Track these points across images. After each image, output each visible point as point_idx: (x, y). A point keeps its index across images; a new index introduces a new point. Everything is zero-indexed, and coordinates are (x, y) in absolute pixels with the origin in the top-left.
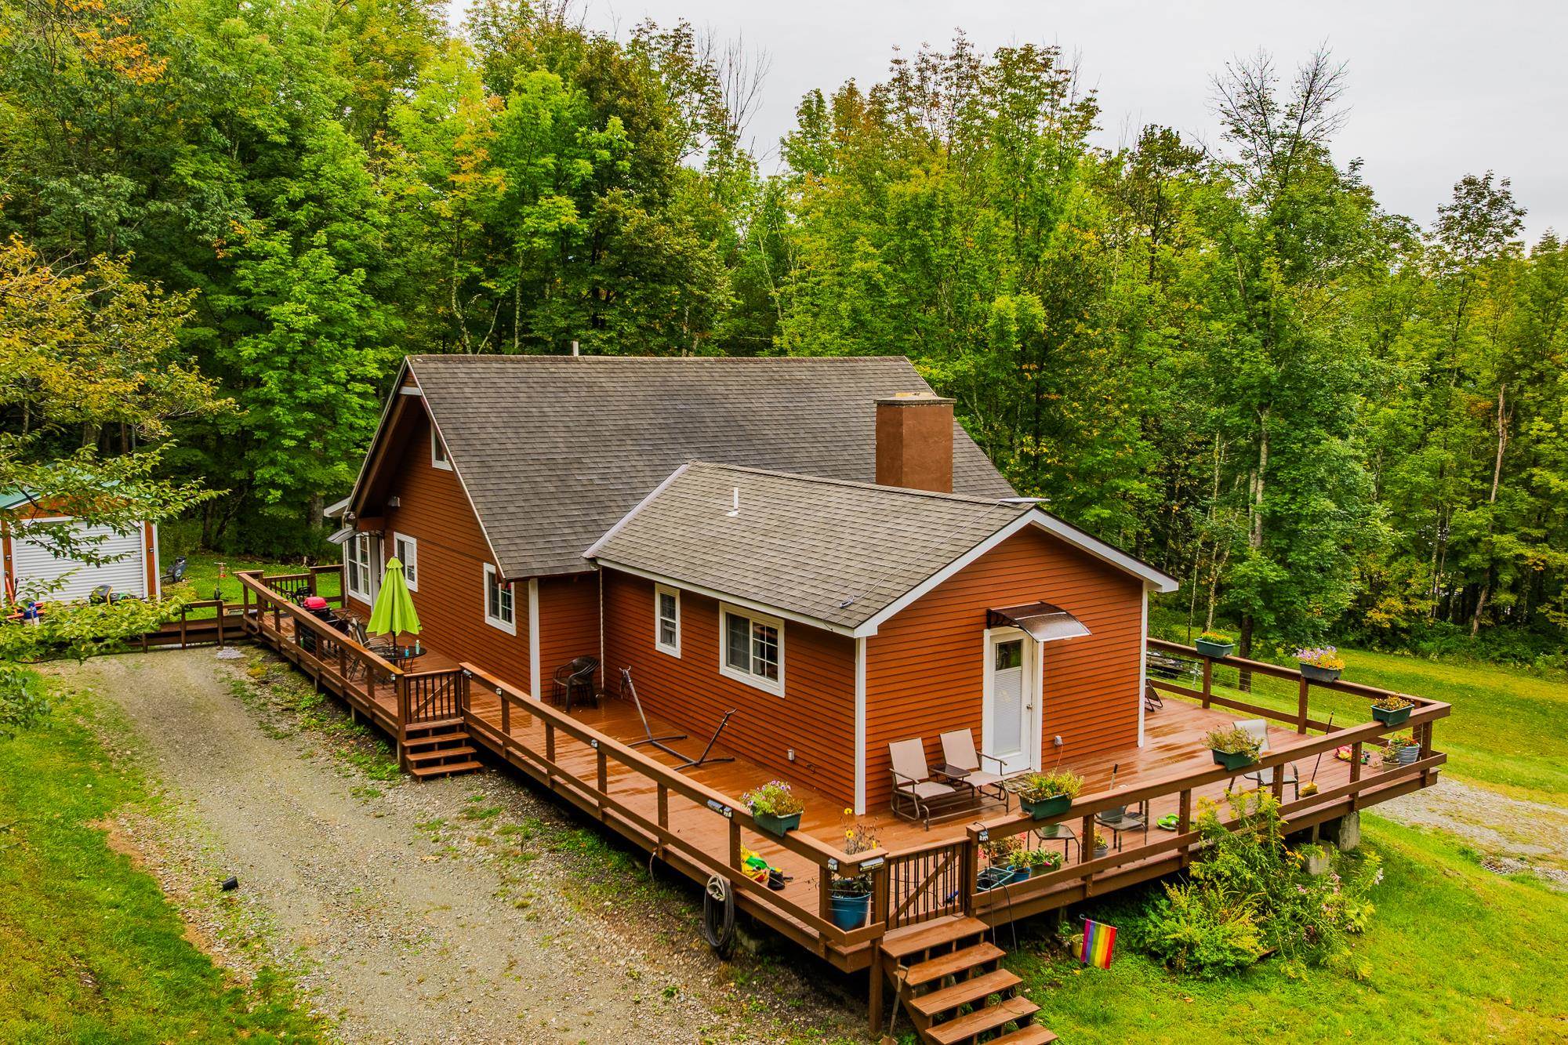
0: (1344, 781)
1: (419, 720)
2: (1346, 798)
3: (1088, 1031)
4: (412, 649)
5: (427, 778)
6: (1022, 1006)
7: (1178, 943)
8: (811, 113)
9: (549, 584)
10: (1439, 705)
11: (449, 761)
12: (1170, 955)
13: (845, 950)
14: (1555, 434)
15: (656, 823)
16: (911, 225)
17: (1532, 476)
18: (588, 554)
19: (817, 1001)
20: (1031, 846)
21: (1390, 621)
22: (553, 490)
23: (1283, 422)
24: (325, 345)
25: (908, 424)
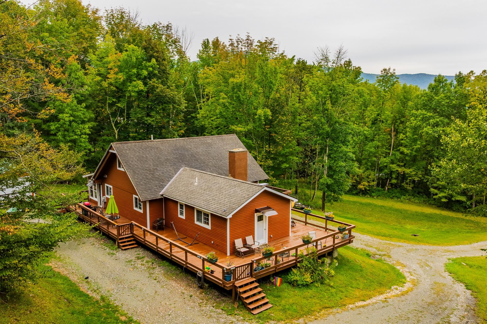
0: (332, 244)
1: (122, 236)
2: (332, 247)
3: (276, 299)
4: (117, 216)
5: (125, 250)
6: (263, 295)
7: (294, 280)
8: (206, 44)
9: (151, 202)
10: (353, 226)
11: (130, 245)
12: (293, 283)
13: (227, 286)
14: (406, 138)
15: (185, 260)
16: (235, 90)
17: (400, 149)
18: (161, 193)
19: (221, 296)
20: (265, 262)
21: (365, 188)
22: (151, 177)
23: (332, 142)
24: (74, 124)
25: (237, 157)
